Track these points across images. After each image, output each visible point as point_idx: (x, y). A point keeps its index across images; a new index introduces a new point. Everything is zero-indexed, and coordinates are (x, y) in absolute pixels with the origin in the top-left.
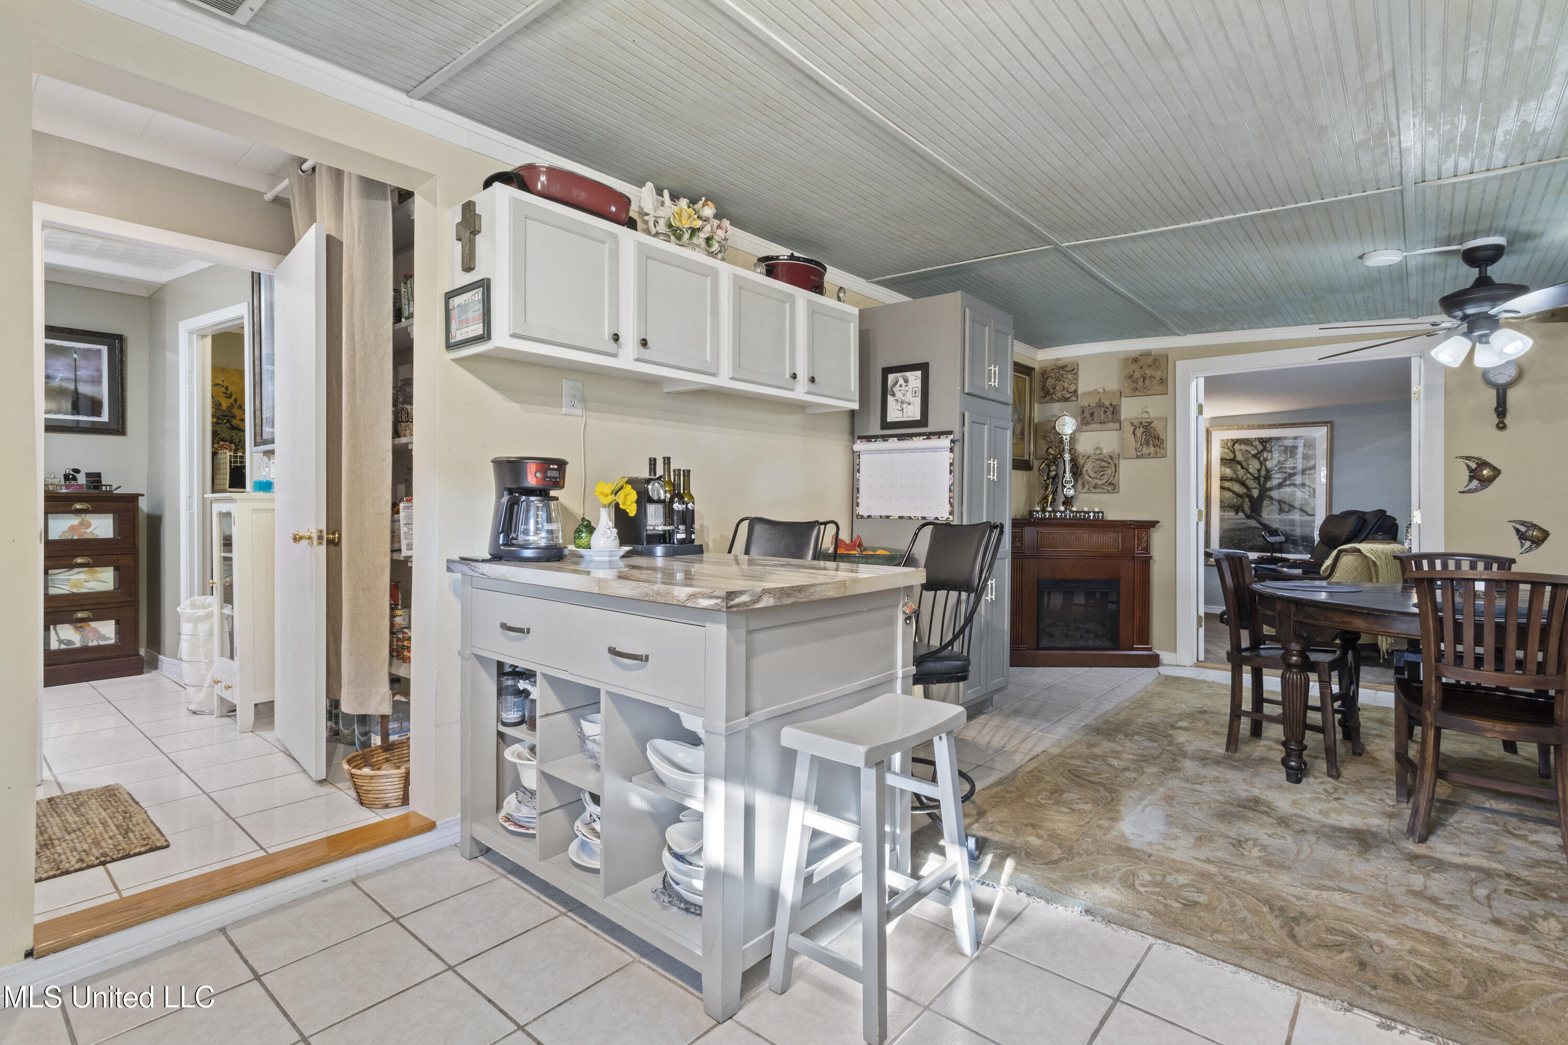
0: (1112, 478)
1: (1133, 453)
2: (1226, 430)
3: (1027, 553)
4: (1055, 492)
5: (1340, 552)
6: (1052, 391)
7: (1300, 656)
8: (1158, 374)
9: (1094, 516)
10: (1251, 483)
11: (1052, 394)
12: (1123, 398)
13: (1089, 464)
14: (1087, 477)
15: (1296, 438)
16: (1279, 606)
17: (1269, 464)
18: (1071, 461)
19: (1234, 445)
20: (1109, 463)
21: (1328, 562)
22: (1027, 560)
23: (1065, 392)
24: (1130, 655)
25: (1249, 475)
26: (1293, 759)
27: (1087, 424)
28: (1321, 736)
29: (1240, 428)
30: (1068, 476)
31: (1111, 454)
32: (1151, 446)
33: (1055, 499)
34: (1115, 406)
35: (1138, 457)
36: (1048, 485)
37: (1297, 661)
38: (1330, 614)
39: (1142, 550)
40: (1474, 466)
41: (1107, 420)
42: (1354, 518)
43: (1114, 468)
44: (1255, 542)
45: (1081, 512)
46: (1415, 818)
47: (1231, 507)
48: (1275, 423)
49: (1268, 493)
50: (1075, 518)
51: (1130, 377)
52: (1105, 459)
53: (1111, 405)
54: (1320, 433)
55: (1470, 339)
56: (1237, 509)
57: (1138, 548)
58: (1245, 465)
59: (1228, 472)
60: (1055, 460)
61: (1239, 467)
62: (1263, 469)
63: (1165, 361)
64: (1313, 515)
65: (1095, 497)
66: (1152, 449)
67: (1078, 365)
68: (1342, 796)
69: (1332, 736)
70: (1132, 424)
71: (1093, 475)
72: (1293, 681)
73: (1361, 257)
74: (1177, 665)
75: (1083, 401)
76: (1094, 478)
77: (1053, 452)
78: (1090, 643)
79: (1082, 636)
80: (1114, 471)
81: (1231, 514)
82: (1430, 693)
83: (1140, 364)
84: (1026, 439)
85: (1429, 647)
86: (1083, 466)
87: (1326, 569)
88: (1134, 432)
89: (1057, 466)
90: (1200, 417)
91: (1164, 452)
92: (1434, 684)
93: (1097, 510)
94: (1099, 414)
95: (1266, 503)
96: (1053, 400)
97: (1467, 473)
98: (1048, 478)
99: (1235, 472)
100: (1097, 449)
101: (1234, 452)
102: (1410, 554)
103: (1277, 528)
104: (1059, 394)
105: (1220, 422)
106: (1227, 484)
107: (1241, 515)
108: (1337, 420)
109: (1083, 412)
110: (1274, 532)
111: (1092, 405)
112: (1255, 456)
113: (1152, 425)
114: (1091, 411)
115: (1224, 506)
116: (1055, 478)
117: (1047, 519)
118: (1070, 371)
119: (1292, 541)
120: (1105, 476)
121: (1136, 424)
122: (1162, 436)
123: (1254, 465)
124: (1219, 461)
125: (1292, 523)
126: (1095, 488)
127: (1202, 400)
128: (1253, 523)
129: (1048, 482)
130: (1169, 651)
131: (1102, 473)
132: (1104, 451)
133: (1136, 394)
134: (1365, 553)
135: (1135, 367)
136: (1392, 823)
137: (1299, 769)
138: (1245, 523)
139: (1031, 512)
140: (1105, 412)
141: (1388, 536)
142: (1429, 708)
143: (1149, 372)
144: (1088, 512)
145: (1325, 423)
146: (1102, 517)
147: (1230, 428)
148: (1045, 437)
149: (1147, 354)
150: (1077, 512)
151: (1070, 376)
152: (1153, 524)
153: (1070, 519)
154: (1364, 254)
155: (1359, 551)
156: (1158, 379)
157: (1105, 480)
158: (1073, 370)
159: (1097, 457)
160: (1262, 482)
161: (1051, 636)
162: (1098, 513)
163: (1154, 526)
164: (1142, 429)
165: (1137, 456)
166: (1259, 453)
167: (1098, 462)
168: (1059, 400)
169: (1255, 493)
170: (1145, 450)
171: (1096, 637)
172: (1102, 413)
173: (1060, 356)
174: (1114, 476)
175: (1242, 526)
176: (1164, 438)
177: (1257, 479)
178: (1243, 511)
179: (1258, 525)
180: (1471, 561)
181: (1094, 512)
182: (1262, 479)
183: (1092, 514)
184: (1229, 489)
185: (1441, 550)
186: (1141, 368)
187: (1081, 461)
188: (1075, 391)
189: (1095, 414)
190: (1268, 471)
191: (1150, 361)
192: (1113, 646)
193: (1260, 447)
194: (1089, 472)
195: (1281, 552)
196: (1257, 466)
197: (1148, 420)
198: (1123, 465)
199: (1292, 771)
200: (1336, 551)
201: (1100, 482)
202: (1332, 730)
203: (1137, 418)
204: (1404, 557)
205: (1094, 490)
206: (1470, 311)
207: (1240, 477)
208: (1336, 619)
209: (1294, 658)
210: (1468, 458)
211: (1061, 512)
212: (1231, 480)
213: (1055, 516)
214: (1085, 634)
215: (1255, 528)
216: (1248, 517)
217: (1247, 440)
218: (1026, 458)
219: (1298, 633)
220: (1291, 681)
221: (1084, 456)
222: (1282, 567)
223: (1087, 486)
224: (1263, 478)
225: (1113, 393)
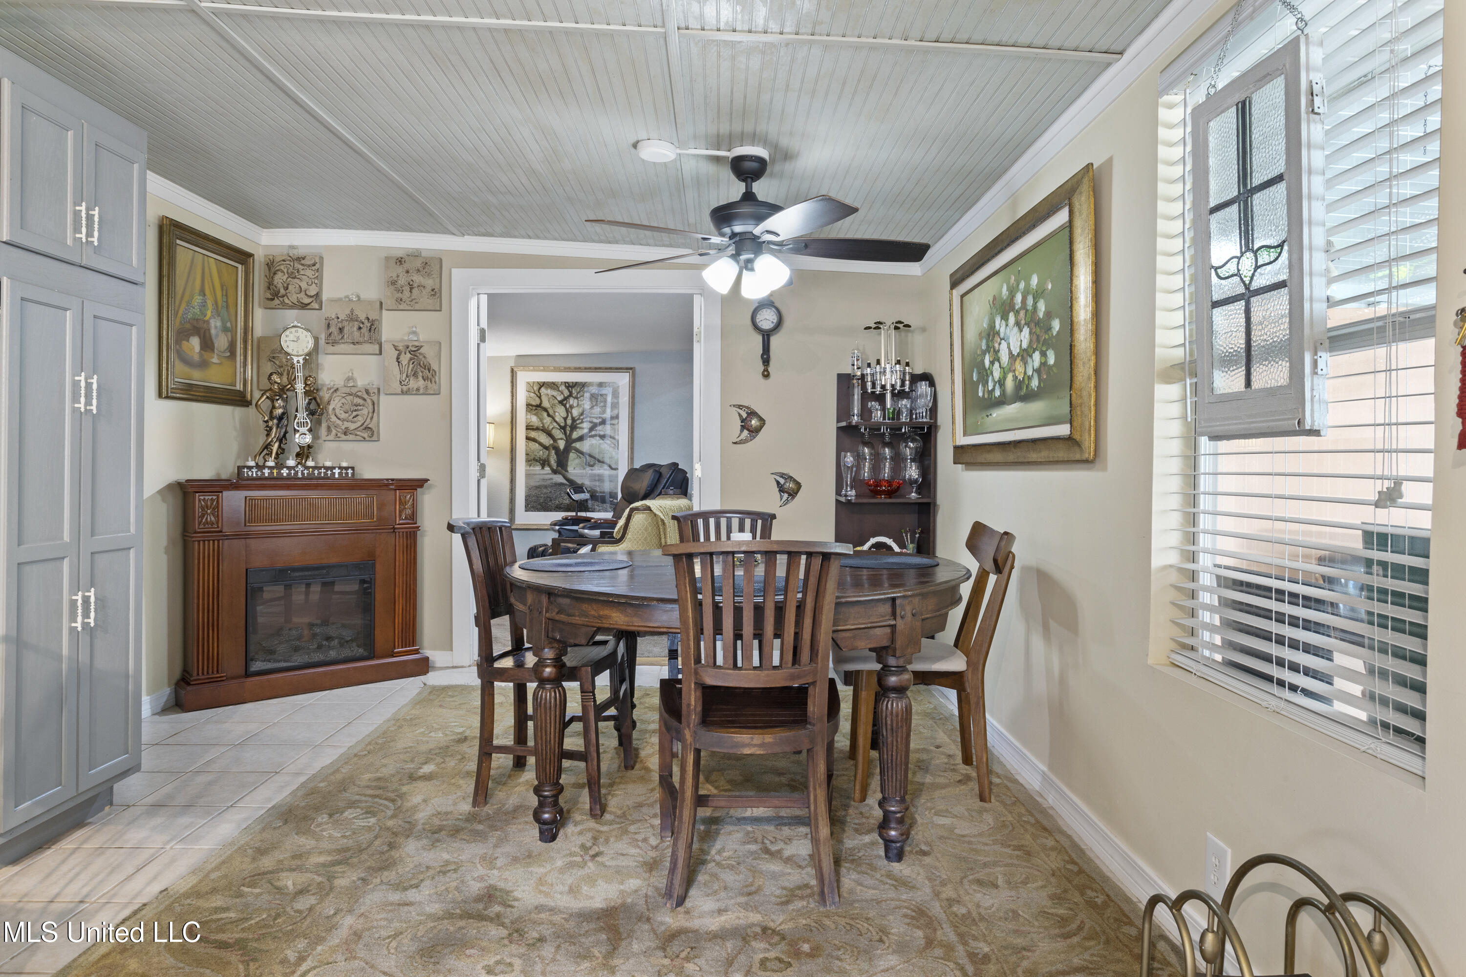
0: (368, 420)
1: (398, 388)
2: (532, 371)
3: (227, 530)
4: (282, 439)
5: (632, 510)
6: (282, 291)
7: (555, 666)
8: (429, 283)
9: (340, 474)
10: (558, 434)
11: (283, 296)
12: (384, 312)
13: (337, 399)
14: (334, 419)
15: (601, 385)
16: (530, 597)
17: (575, 412)
18: (306, 393)
19: (540, 389)
20: (365, 400)
21: (621, 522)
22: (226, 542)
23: (302, 295)
24: (388, 663)
25: (555, 424)
26: (547, 809)
27: (334, 343)
28: (582, 765)
29: (546, 369)
30: (302, 415)
31: (368, 387)
32: (420, 378)
33: (283, 450)
34: (373, 321)
35: (403, 393)
36: (271, 429)
37: (551, 673)
38: (585, 606)
39: (406, 518)
40: (744, 415)
41: (361, 339)
42: (651, 471)
43: (371, 407)
44: (561, 500)
45: (320, 468)
46: (673, 875)
47: (537, 461)
48: (581, 366)
49: (574, 445)
50: (311, 477)
51: (394, 283)
52: (360, 394)
53: (368, 319)
54: (623, 380)
55: (738, 262)
56: (544, 463)
57: (400, 516)
58: (551, 412)
59: (534, 420)
60: (284, 392)
61: (545, 414)
62: (570, 418)
63: (438, 266)
64: (616, 469)
65: (347, 446)
66: (421, 383)
67: (321, 258)
68: (602, 849)
69: (595, 763)
70: (396, 349)
71: (343, 416)
72: (545, 703)
73: (635, 146)
74: (453, 667)
75: (329, 311)
76: (343, 420)
77: (278, 380)
78: (333, 654)
79: (320, 647)
80: (371, 411)
81: (538, 468)
82: (689, 705)
83: (406, 266)
84: (239, 358)
85: (689, 645)
86: (329, 403)
87: (619, 530)
88: (398, 358)
89: (286, 400)
90: (482, 345)
91: (436, 387)
92: (693, 693)
93: (344, 464)
94: (351, 329)
95: (572, 455)
96: (284, 306)
97: (739, 423)
98: (272, 418)
99: (541, 420)
100: (349, 379)
101: (540, 397)
102: (690, 512)
103: (583, 484)
104: (294, 298)
105: (525, 361)
106: (533, 434)
107: (547, 469)
108: (638, 367)
109: (329, 326)
110: (579, 489)
111: (342, 317)
112: (561, 402)
113: (422, 351)
114: (340, 325)
115: (531, 460)
116: (280, 418)
117: (266, 479)
118: (309, 266)
119: (599, 498)
120: (359, 418)
121: (401, 348)
122: (435, 366)
123: (560, 413)
124: (525, 407)
125: (600, 478)
126: (345, 434)
127: (484, 324)
128: (559, 479)
129: (270, 423)
130: (444, 650)
131: (355, 413)
132: (360, 383)
133: (401, 307)
134: (655, 511)
135: (400, 270)
136: (652, 880)
137: (553, 821)
138: (551, 479)
139: (240, 468)
140: (360, 328)
141: (678, 491)
142: (689, 726)
143: (418, 279)
144: (333, 468)
145: (627, 369)
146: (353, 474)
147: (536, 369)
148: (272, 359)
149: (415, 254)
150: (314, 468)
151: (309, 273)
152: (420, 483)
153: (303, 478)
154: (638, 142)
155: (648, 508)
156: (429, 289)
157: (359, 424)
158: (314, 265)
159: (348, 390)
160: (568, 432)
161: (270, 652)
162: (347, 468)
163: (421, 486)
164: (409, 355)
165: (402, 391)
166: (566, 399)
167: (349, 398)
168: (293, 307)
169: (562, 444)
170: (413, 384)
171: (341, 645)
172: (355, 329)
173: (295, 243)
174: (372, 418)
175: (549, 482)
176: (436, 369)
177: (563, 428)
178: (550, 465)
179: (564, 481)
180: (740, 519)
181: (340, 468)
182: (568, 429)
183: (337, 471)
184: (534, 440)
185: (717, 507)
186: (407, 272)
187: (325, 395)
188: (317, 296)
189: (346, 330)
190: (573, 420)
191: (418, 264)
192: (366, 654)
193: (566, 393)
194: (337, 411)
195: (587, 510)
196: (564, 414)
197: (416, 344)
198: (386, 403)
199: (546, 827)
200: (628, 510)
201: (352, 426)
202: (595, 755)
203: (402, 340)
204: (682, 517)
205: (344, 437)
206: (738, 229)
207: (546, 426)
208: (593, 613)
209: (548, 670)
210: (740, 407)
211: (289, 468)
212: (537, 429)
213: (279, 473)
214: (324, 643)
215: (561, 484)
216: (555, 472)
217: (553, 383)
218: (239, 387)
219: (550, 635)
220: (543, 702)
221: (329, 389)
222: (583, 528)
223: (334, 432)
224: (570, 427)
225: (370, 303)
